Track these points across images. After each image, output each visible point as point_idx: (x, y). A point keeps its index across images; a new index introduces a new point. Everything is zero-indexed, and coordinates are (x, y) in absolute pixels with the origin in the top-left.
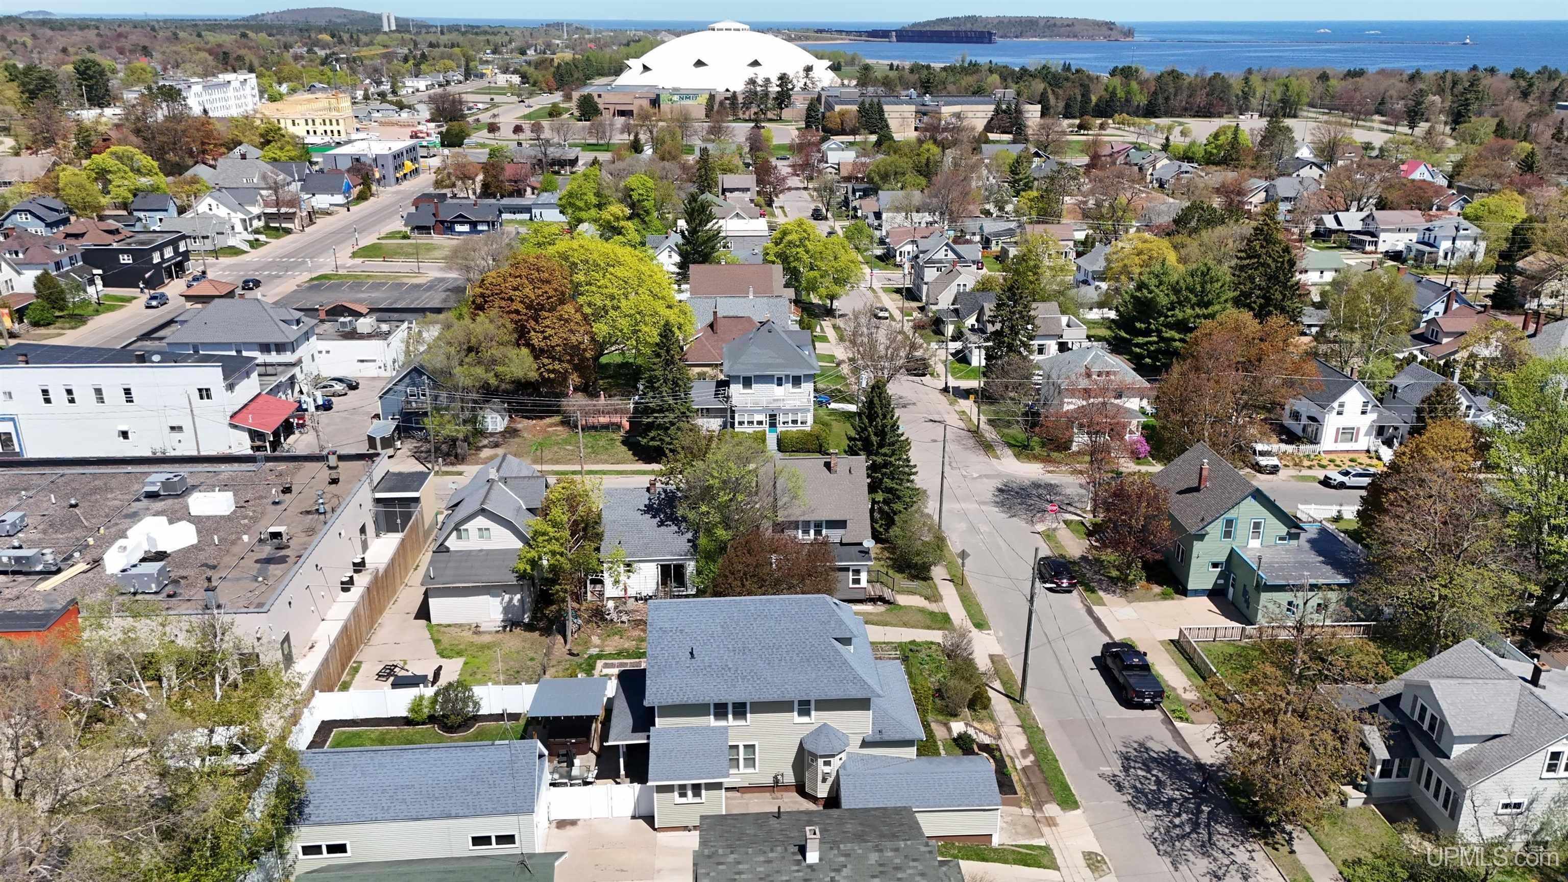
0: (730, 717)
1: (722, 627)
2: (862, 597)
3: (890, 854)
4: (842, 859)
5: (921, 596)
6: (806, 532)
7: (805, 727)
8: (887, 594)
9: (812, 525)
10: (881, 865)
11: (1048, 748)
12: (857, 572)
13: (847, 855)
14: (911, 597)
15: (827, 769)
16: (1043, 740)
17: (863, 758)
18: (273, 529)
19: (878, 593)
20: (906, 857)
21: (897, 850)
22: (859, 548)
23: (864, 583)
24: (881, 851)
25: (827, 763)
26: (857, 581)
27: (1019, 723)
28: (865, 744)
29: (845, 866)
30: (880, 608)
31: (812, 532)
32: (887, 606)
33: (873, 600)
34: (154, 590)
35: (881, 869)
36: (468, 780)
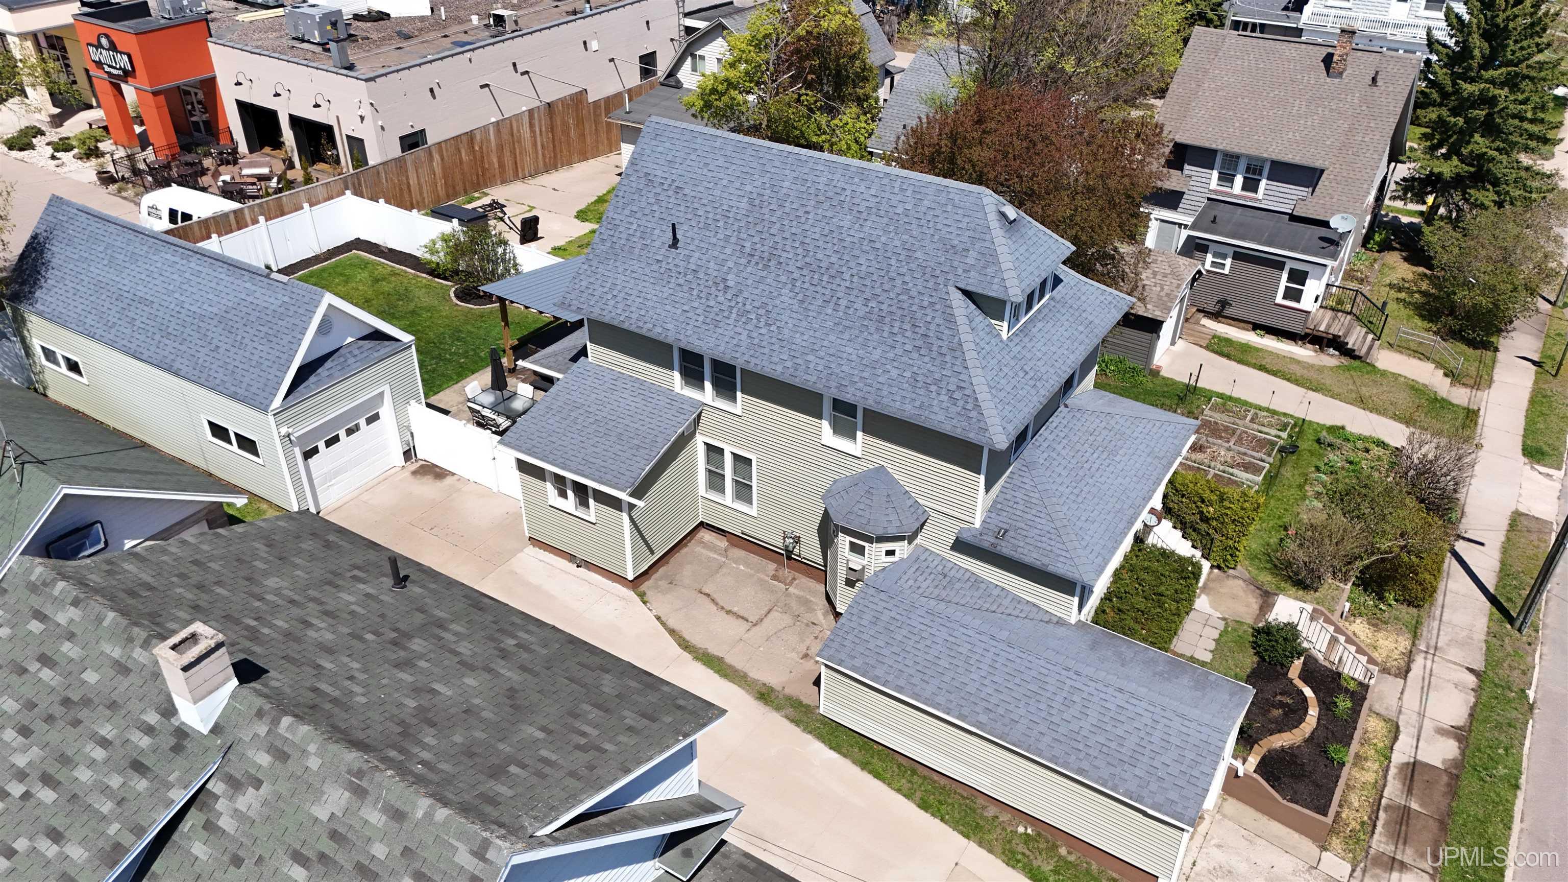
0: (708, 385)
1: (751, 202)
2: (1297, 328)
3: (375, 817)
4: (264, 759)
5: (1439, 365)
6: (1227, 178)
7: (840, 458)
8: (1356, 338)
9: (1242, 166)
10: (334, 835)
11: (1513, 748)
12: (1299, 277)
13: (281, 756)
14: (1415, 362)
15: (856, 562)
16: (1516, 728)
17: (945, 574)
18: (500, 12)
19: (1336, 330)
20: (407, 851)
21: (398, 815)
22: (1323, 232)
23: (1307, 303)
24: (360, 793)
25: (857, 550)
26: (1294, 295)
27: (1479, 665)
28: (960, 546)
29: (258, 784)
30: (1330, 359)
31: (1239, 180)
32: (1345, 361)
33: (1319, 341)
34: (317, 40)
35: (327, 846)
36: (215, 322)
